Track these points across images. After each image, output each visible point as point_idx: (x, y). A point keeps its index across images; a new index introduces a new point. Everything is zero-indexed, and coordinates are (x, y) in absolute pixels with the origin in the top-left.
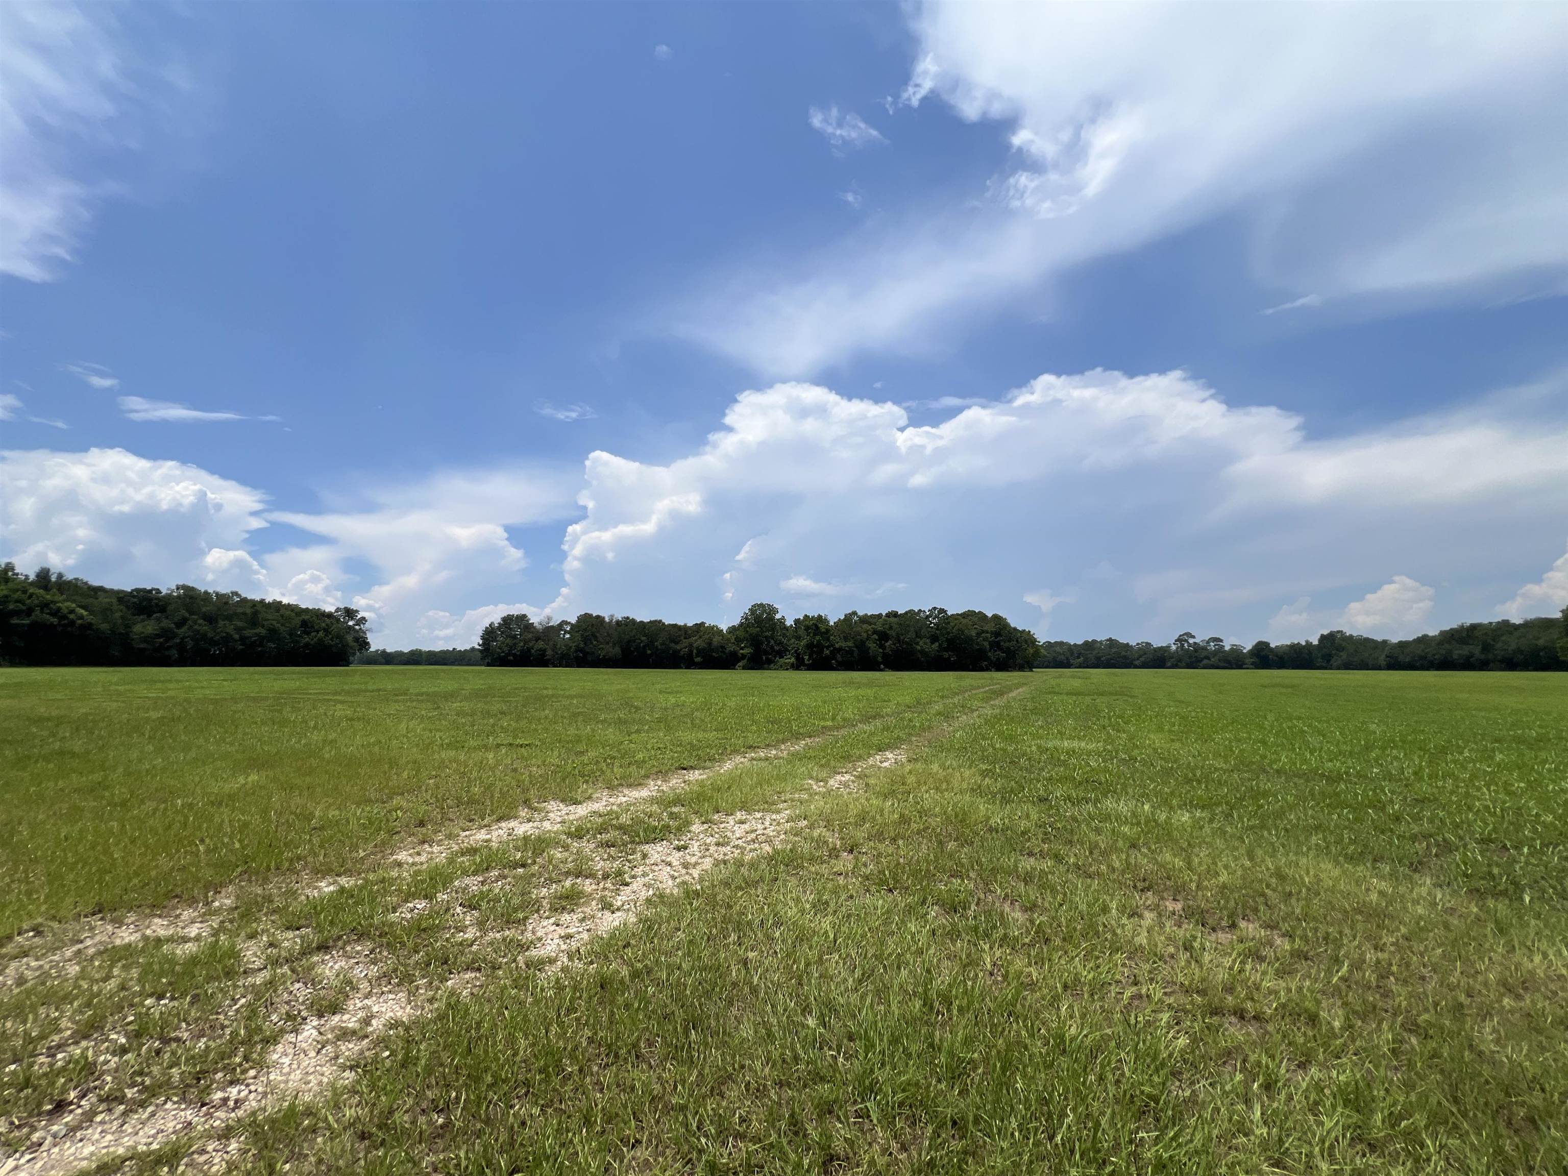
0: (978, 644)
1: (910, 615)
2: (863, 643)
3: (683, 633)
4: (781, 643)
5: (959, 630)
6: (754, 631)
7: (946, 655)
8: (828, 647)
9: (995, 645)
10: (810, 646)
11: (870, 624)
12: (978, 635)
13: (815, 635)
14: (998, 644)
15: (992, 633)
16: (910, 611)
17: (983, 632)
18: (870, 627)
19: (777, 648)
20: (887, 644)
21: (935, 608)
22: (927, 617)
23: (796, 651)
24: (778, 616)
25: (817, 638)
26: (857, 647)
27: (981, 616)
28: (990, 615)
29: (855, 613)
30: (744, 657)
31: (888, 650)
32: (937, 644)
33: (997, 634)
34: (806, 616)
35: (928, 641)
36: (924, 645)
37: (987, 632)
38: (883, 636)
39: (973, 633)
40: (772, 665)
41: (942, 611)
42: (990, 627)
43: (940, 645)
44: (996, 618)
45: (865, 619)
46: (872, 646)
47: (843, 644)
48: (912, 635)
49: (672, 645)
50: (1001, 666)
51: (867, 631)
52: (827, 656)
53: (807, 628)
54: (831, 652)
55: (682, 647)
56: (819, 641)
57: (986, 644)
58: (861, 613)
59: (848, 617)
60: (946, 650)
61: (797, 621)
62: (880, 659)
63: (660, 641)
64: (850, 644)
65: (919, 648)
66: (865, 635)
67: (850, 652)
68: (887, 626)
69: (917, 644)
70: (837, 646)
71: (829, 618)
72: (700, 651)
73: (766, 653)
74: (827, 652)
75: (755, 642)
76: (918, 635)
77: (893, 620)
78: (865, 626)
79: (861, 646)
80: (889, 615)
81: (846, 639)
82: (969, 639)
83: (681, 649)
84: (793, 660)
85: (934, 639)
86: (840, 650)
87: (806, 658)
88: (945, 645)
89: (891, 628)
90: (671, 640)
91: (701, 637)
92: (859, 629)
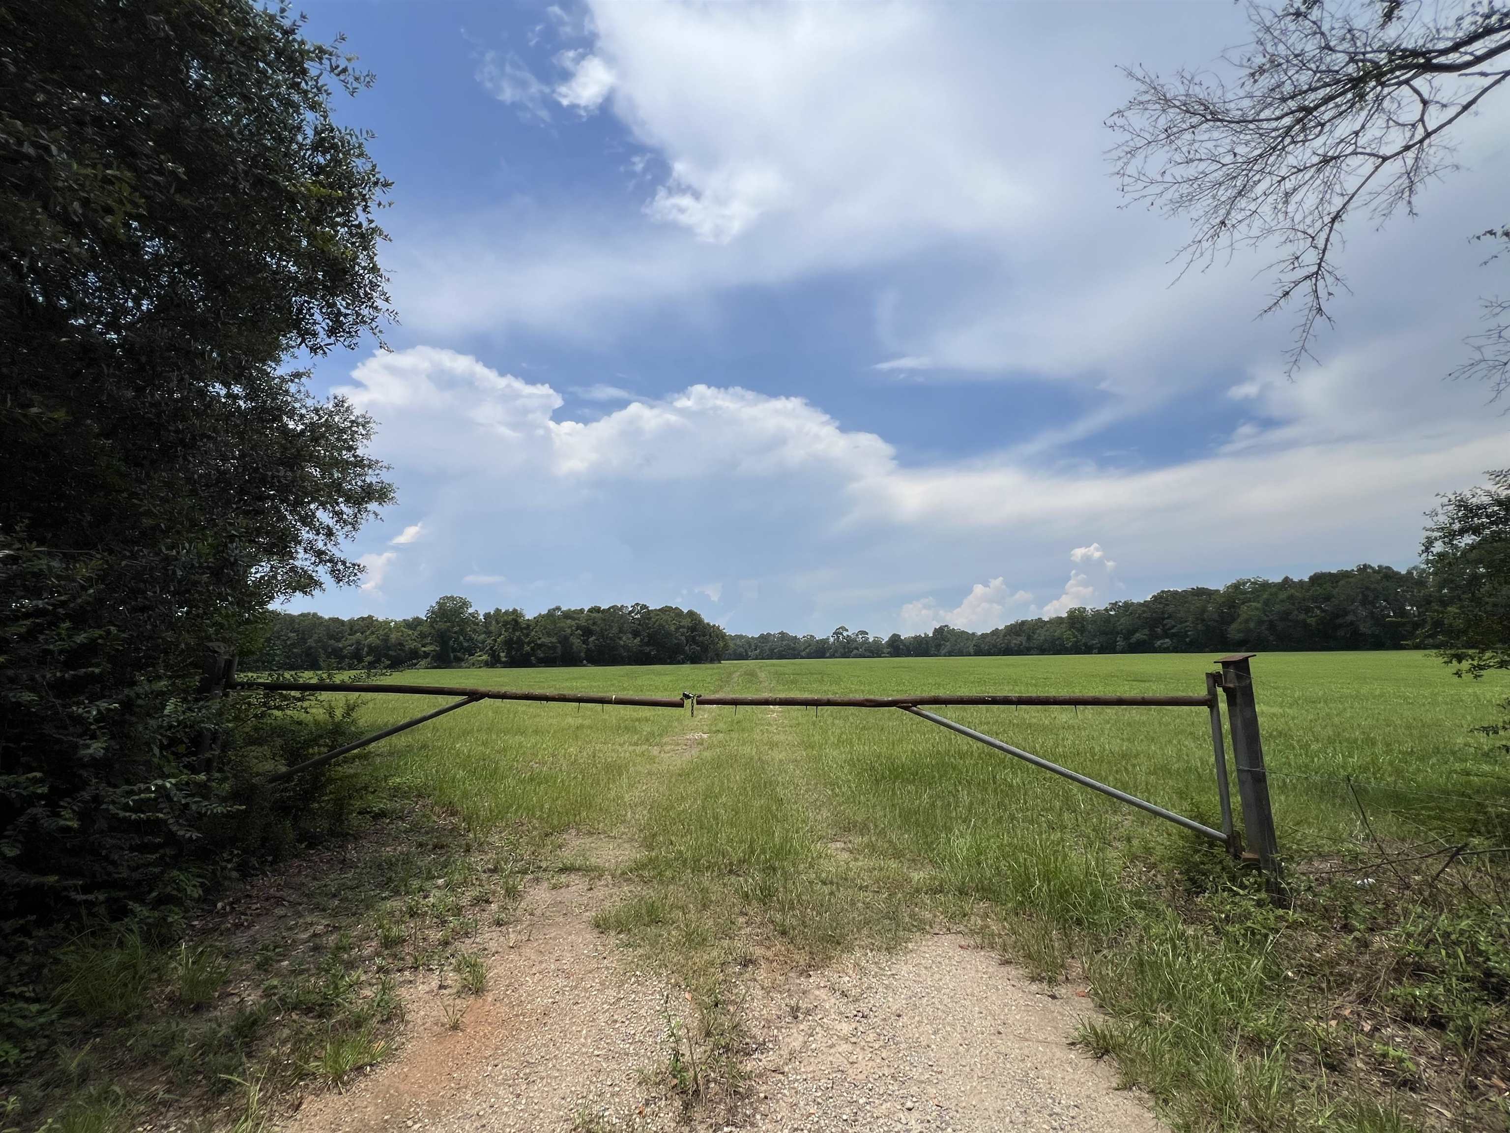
0: (676, 638)
1: (614, 610)
2: (566, 638)
3: (347, 628)
4: (471, 639)
5: (660, 625)
6: (442, 626)
7: (647, 649)
8: (529, 643)
9: (692, 640)
10: (508, 643)
11: (573, 619)
12: (677, 629)
13: (514, 630)
14: (694, 638)
15: (688, 628)
16: (612, 607)
17: (681, 627)
18: (573, 623)
19: (466, 644)
20: (591, 639)
21: (637, 604)
22: (631, 612)
23: (491, 648)
24: (470, 610)
25: (517, 634)
26: (560, 642)
27: (678, 612)
28: (685, 611)
29: (558, 608)
30: (426, 655)
31: (591, 646)
32: (638, 639)
33: (693, 629)
34: (498, 611)
35: (630, 636)
36: (626, 640)
37: (683, 627)
38: (587, 632)
39: (673, 628)
40: (463, 664)
41: (644, 607)
42: (686, 622)
43: (642, 640)
44: (691, 613)
45: (568, 615)
46: (576, 642)
47: (545, 640)
48: (615, 630)
49: (333, 642)
50: (695, 659)
51: (570, 627)
52: (528, 654)
53: (506, 623)
54: (532, 649)
55: (347, 644)
56: (519, 638)
57: (683, 638)
58: (564, 608)
59: (551, 614)
60: (648, 644)
61: (487, 616)
62: (583, 655)
63: (315, 637)
64: (554, 640)
65: (622, 643)
66: (569, 631)
67: (554, 648)
68: (590, 622)
69: (620, 639)
70: (539, 642)
71: (524, 612)
72: (372, 650)
73: (454, 650)
74: (527, 648)
75: (442, 638)
76: (621, 631)
77: (595, 615)
78: (569, 621)
79: (564, 640)
80: (591, 610)
81: (549, 635)
82: (668, 634)
83: (345, 648)
84: (485, 657)
85: (636, 634)
86: (540, 646)
87: (502, 655)
88: (646, 640)
89: (594, 624)
90: (331, 637)
91: (373, 633)
92: (562, 625)
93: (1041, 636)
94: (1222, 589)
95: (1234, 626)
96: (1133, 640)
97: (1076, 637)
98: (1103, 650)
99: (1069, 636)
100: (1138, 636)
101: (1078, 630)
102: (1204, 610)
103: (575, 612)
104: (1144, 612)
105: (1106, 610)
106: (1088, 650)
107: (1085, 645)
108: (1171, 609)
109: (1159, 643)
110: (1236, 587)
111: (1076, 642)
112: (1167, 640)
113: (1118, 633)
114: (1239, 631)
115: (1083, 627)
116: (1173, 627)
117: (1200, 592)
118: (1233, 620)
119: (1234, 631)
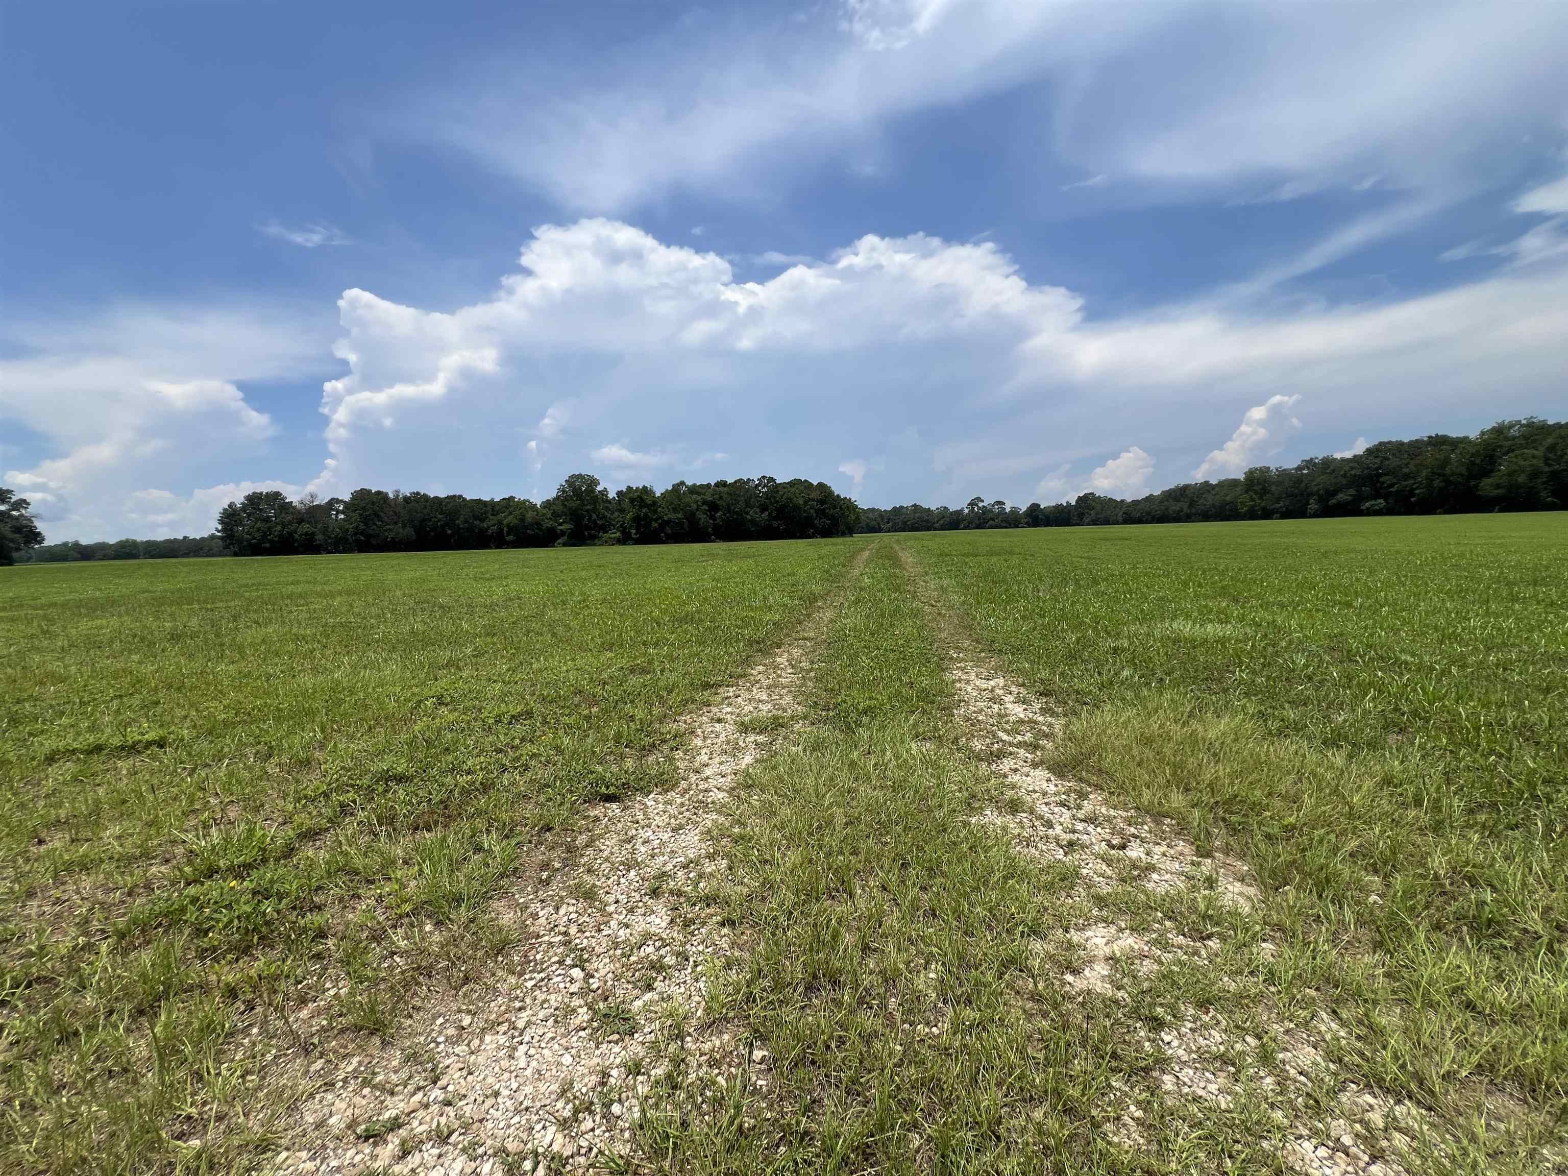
0: (805, 511)
1: (740, 484)
2: (693, 514)
3: (489, 508)
4: (604, 517)
5: (787, 499)
6: (575, 504)
7: (775, 524)
8: (656, 520)
9: (822, 513)
10: (636, 519)
11: (698, 493)
12: (806, 502)
13: (641, 507)
14: (823, 511)
15: (818, 501)
16: (739, 481)
17: (810, 500)
18: (699, 498)
19: (599, 522)
20: (718, 514)
21: (764, 477)
22: (757, 486)
23: (621, 525)
24: (599, 488)
25: (644, 510)
26: (687, 519)
27: (807, 485)
28: (815, 484)
29: (682, 483)
30: (563, 533)
31: (718, 521)
32: (767, 513)
33: (822, 502)
34: (629, 488)
35: (758, 510)
36: (753, 514)
37: (813, 500)
38: (713, 507)
39: (801, 501)
40: (596, 541)
41: (771, 479)
42: (816, 495)
43: (770, 514)
44: (821, 485)
45: (694, 490)
46: (702, 517)
47: (672, 516)
48: (742, 504)
49: (477, 522)
50: (827, 533)
51: (696, 502)
52: (656, 529)
53: (632, 501)
54: (660, 525)
55: (490, 525)
56: (646, 515)
57: (812, 511)
58: (689, 483)
59: (676, 488)
60: (776, 518)
61: (619, 493)
62: (710, 530)
63: (462, 518)
64: (680, 516)
65: (749, 517)
66: (695, 506)
67: (680, 524)
68: (717, 496)
69: (747, 513)
70: (666, 518)
71: (655, 489)
72: (511, 529)
73: (588, 528)
74: (655, 525)
75: (575, 516)
76: (748, 505)
77: (722, 489)
78: (694, 496)
79: (691, 517)
80: (718, 484)
81: (675, 510)
82: (797, 508)
83: (489, 528)
84: (618, 534)
85: (764, 508)
86: (669, 522)
87: (633, 531)
88: (774, 514)
89: (721, 498)
90: (476, 518)
91: (511, 513)
92: (688, 500)
93: (1210, 500)
94: (1473, 434)
95: (1487, 481)
96: (1333, 502)
97: (1252, 500)
98: (1287, 515)
99: (1245, 501)
100: (1341, 497)
101: (1256, 492)
102: (1446, 462)
103: (701, 486)
104: (1352, 468)
105: (1299, 468)
106: (1267, 515)
107: (1264, 509)
108: (1394, 462)
109: (1367, 504)
110: (1500, 431)
111: (1253, 506)
112: (1381, 501)
113: (1311, 494)
114: (1498, 486)
115: (1264, 488)
116: (1392, 485)
117: (1438, 442)
118: (1487, 473)
119: (1487, 486)
